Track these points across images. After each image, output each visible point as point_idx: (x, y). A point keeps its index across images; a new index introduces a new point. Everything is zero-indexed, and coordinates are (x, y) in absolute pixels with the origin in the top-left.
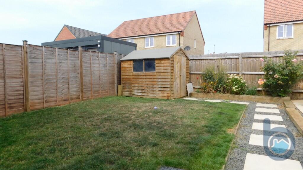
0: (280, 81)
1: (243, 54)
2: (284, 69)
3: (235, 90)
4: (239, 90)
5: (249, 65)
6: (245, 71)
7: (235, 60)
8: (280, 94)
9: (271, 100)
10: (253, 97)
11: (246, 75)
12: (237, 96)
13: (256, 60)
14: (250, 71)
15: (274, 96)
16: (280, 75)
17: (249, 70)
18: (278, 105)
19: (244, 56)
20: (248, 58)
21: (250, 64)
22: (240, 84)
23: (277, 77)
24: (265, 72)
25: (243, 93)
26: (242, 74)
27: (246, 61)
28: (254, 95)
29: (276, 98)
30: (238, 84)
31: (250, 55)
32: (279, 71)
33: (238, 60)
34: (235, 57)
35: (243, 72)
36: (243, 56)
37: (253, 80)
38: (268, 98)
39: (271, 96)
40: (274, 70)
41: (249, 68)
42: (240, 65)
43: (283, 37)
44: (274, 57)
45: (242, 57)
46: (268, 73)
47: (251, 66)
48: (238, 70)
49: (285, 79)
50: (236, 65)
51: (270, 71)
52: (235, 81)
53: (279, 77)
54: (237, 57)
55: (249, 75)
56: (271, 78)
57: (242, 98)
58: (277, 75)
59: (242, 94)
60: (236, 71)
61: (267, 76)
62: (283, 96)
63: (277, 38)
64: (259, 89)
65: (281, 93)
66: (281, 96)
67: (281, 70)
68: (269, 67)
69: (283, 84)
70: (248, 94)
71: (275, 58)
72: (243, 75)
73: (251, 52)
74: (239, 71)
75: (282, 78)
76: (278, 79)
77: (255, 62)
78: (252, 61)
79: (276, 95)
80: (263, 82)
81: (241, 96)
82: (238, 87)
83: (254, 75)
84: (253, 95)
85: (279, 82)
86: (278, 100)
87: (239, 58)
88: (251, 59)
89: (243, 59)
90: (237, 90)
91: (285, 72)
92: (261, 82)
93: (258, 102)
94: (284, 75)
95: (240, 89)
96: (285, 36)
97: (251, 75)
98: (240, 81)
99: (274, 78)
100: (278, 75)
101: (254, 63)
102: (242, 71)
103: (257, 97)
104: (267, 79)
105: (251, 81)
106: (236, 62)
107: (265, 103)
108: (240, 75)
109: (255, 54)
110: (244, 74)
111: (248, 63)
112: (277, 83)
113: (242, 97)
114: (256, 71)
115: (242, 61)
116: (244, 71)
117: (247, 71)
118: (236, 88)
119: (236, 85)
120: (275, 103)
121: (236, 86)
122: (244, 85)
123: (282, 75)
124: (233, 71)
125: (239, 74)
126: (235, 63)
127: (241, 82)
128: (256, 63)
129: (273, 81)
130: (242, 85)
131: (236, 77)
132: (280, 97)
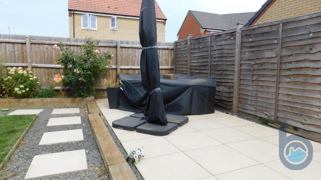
0: (81, 77)
1: (31, 38)
2: (85, 61)
3: (19, 93)
4: (27, 92)
5: (42, 54)
6: (37, 63)
7: (20, 45)
8: (82, 94)
9: (73, 102)
10: (49, 100)
11: (38, 69)
12: (24, 100)
13: (52, 48)
14: (44, 64)
15: (76, 97)
16: (81, 69)
17: (43, 62)
18: (80, 108)
19: (34, 41)
20: (40, 44)
21: (44, 53)
22: (28, 83)
23: (78, 72)
24: (62, 65)
25: (33, 94)
26: (33, 67)
27: (37, 48)
28: (51, 97)
29: (78, 99)
30: (25, 82)
31: (43, 40)
32: (80, 65)
33: (24, 45)
34: (19, 41)
35: (34, 65)
36: (32, 41)
37: (49, 76)
38: (68, 101)
39: (73, 97)
40: (74, 63)
41: (43, 60)
42: (28, 53)
43: (88, 28)
44: (74, 46)
45: (30, 41)
46: (66, 67)
47: (46, 56)
48: (25, 61)
49: (87, 74)
50: (22, 53)
51: (69, 63)
52: (20, 78)
53: (80, 72)
54: (23, 41)
55: (43, 70)
56: (71, 73)
57: (33, 103)
58: (77, 69)
59: (33, 97)
60: (23, 62)
61: (66, 71)
62: (86, 97)
63: (82, 28)
64: (57, 88)
65: (84, 92)
66: (84, 96)
67: (83, 62)
68: (68, 58)
69: (85, 81)
70: (42, 97)
71: (75, 48)
72: (34, 69)
73: (44, 37)
74: (27, 63)
75: (84, 73)
76: (79, 75)
77: (50, 50)
78: (47, 48)
79: (78, 95)
80: (60, 79)
81: (31, 100)
82: (25, 87)
83: (50, 70)
84: (48, 97)
85: (80, 79)
86: (81, 101)
87: (25, 43)
88: (45, 46)
89: (32, 46)
90: (24, 91)
91: (87, 66)
92: (58, 79)
93: (56, 107)
94: (86, 69)
95: (28, 89)
96: (89, 27)
97: (46, 69)
98: (28, 78)
99: (74, 74)
100: (79, 70)
101: (49, 52)
102: (32, 62)
103: (54, 99)
104: (66, 74)
105: (47, 77)
106: (22, 49)
107: (65, 107)
108: (29, 69)
109: (50, 39)
110: (36, 67)
111: (41, 51)
112: (77, 80)
113: (33, 101)
114: (52, 63)
115: (32, 48)
116: (35, 63)
117: (40, 63)
118: (21, 89)
119: (22, 84)
120: (77, 105)
121: (22, 86)
122: (35, 83)
123: (84, 69)
124: (19, 63)
125: (27, 67)
126: (20, 50)
127: (29, 80)
128: (51, 53)
129: (73, 78)
130: (32, 83)
131: (20, 72)
132: (83, 98)
